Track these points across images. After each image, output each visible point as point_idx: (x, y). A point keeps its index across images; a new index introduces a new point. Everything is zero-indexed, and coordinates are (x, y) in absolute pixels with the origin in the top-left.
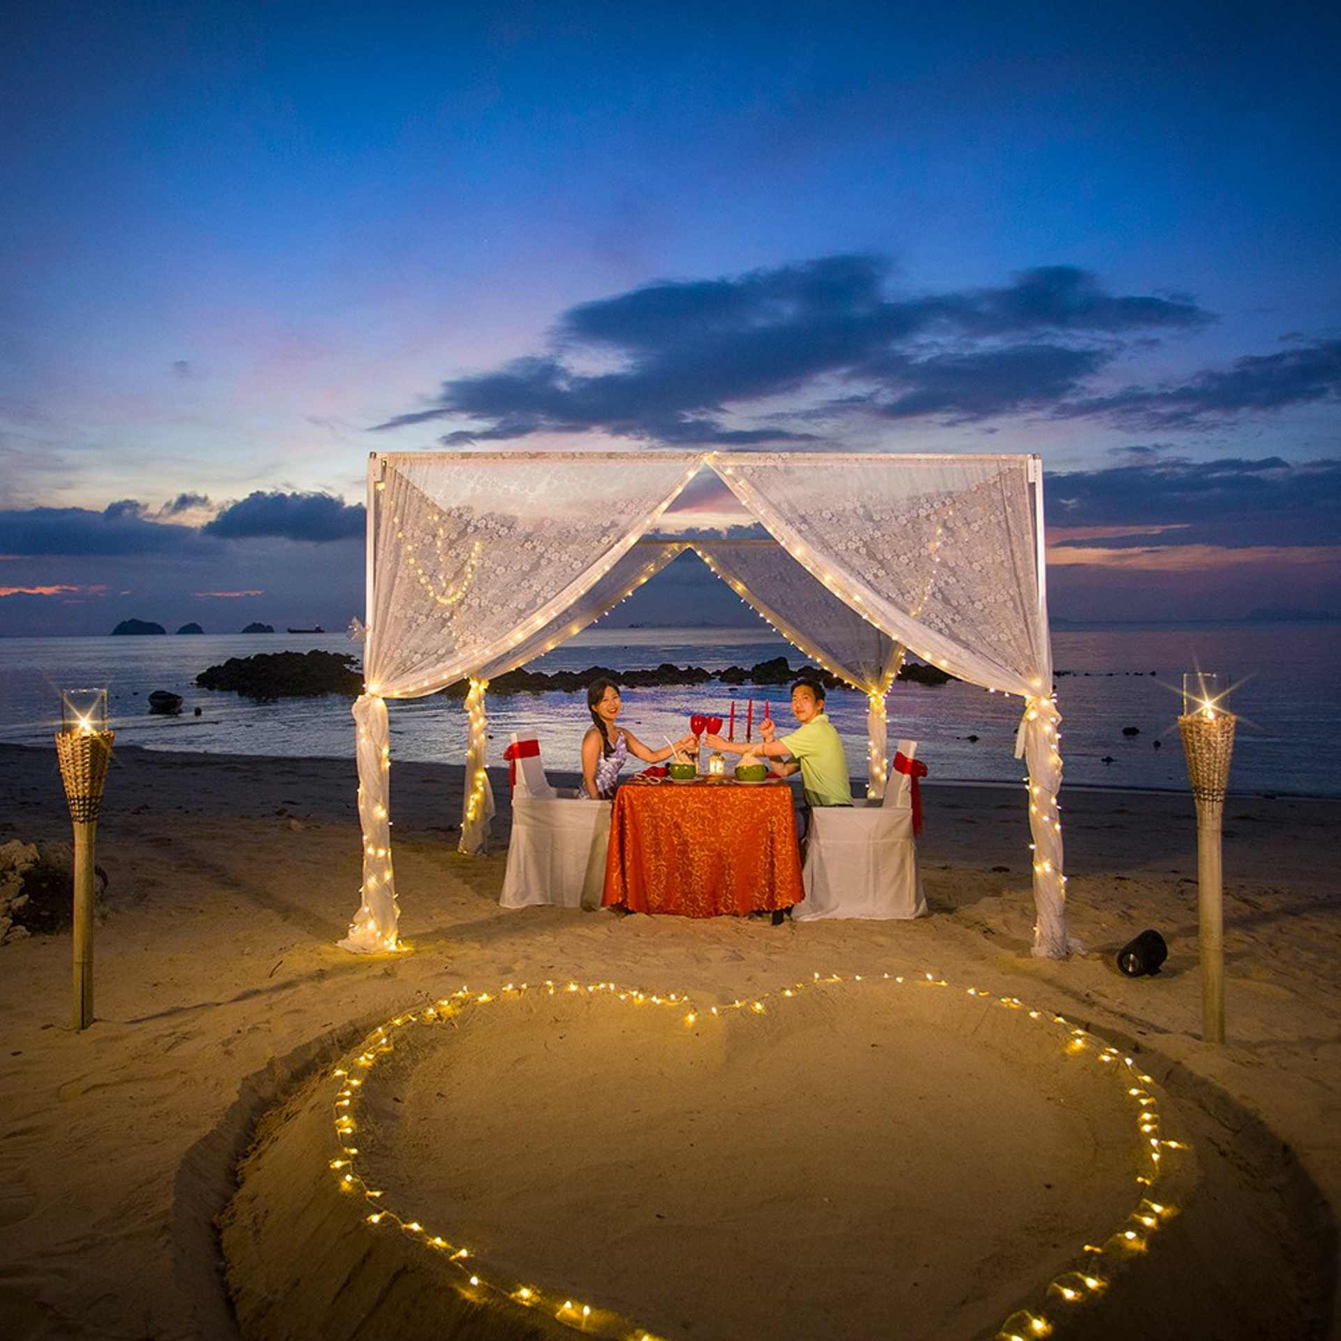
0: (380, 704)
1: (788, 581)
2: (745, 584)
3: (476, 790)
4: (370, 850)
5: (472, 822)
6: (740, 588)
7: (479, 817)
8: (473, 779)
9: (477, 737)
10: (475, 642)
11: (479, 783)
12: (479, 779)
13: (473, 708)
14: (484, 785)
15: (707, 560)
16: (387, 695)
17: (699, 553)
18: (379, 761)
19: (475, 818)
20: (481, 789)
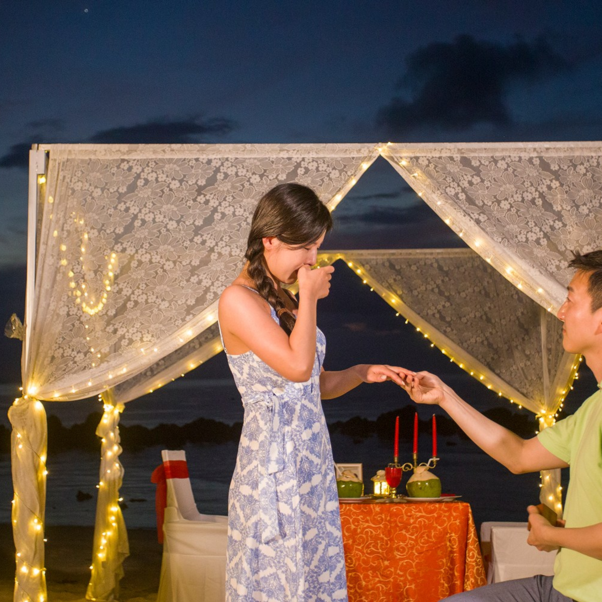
0: (39, 407)
1: (447, 294)
2: (401, 297)
3: (107, 526)
4: (23, 569)
5: (103, 563)
6: (394, 300)
7: (111, 557)
8: (106, 514)
9: (111, 467)
10: (141, 339)
11: (113, 518)
12: (112, 514)
13: (107, 435)
14: (118, 521)
15: (359, 272)
16: (47, 398)
17: (350, 265)
18: (36, 469)
19: (107, 558)
20: (114, 525)
